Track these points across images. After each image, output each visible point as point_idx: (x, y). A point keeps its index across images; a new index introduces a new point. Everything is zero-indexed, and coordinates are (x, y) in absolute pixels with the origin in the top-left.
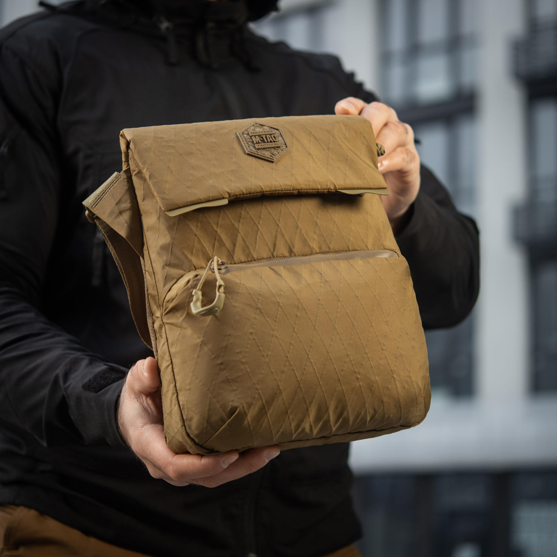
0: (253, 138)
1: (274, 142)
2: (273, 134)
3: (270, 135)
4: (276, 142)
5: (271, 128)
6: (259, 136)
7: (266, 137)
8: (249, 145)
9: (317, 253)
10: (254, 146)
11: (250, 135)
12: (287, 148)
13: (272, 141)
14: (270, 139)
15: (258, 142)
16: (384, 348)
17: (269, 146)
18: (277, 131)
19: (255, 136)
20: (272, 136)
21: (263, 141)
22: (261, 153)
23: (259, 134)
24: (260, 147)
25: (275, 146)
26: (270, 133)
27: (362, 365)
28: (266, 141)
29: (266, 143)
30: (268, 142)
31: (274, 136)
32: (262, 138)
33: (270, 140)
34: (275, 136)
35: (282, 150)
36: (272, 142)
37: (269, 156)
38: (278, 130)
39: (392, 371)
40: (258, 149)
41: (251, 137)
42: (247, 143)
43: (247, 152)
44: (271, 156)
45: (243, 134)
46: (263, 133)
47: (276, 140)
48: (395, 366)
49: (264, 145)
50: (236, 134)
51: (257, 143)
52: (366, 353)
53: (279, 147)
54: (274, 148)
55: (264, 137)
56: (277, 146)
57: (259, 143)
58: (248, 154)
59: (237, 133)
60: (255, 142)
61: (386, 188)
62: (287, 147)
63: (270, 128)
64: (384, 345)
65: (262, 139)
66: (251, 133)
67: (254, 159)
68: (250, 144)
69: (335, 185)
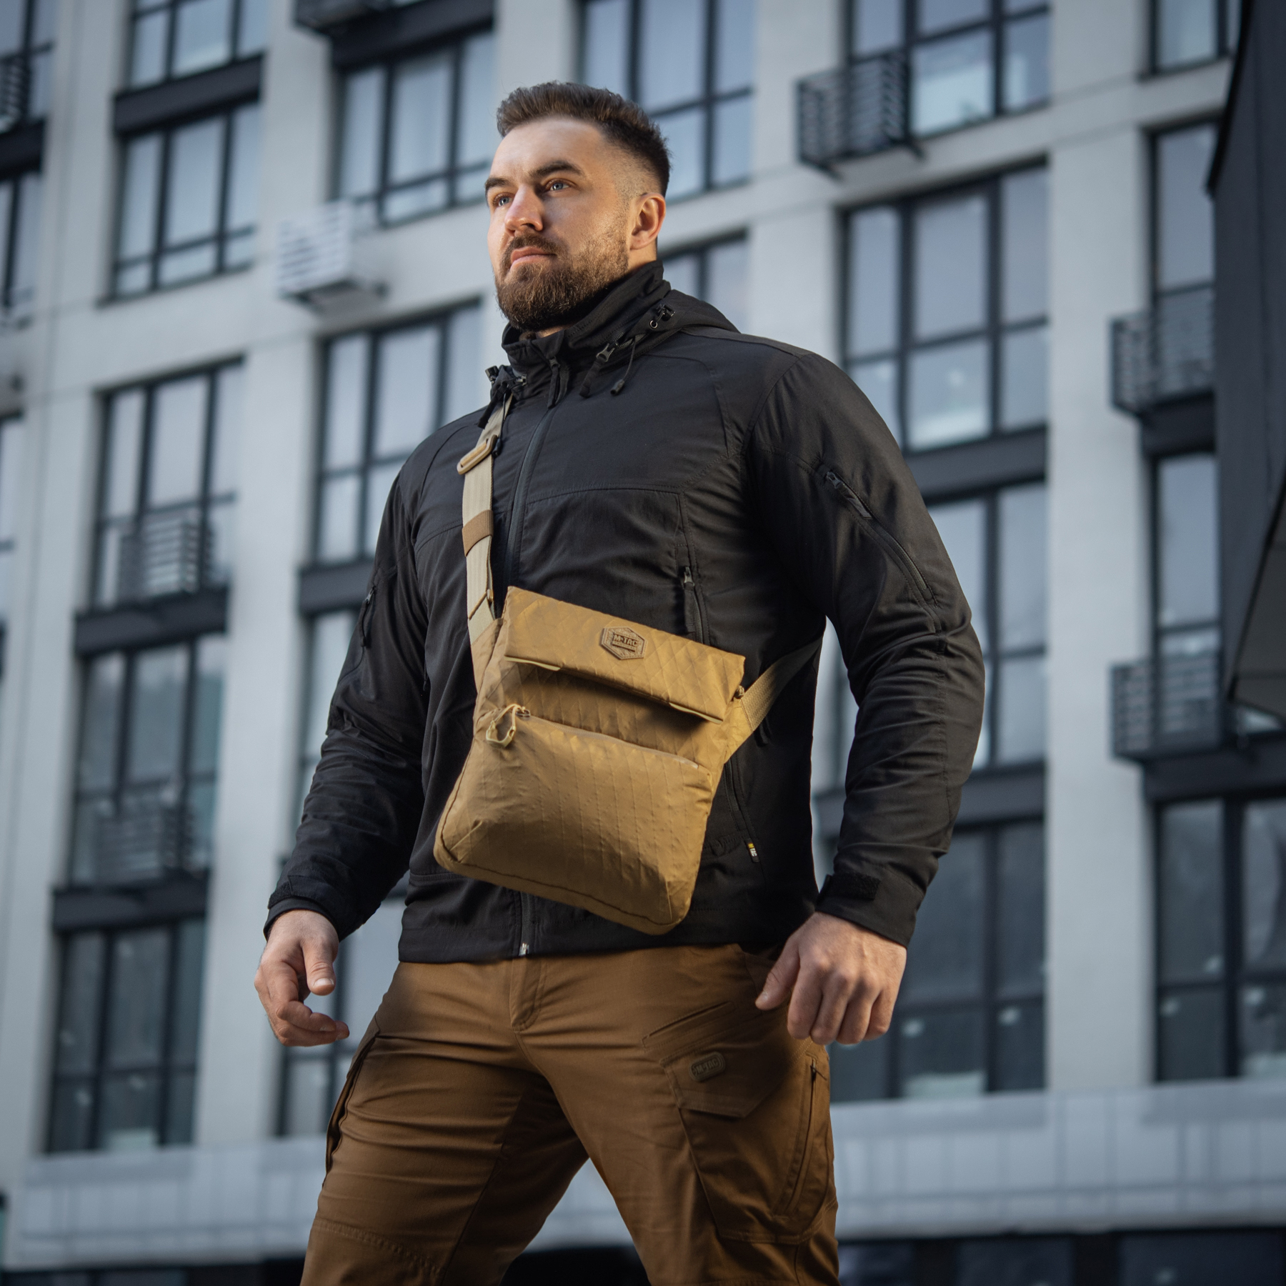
0: (616, 636)
1: (632, 645)
2: (635, 639)
3: (633, 640)
4: (635, 646)
6: (622, 636)
7: (627, 640)
8: (608, 640)
9: (623, 739)
10: (611, 642)
14: (630, 642)
16: (638, 830)
17: (625, 647)
18: (641, 640)
19: (618, 635)
20: (634, 642)
21: (623, 642)
22: (614, 648)
24: (616, 644)
25: (631, 649)
27: (610, 834)
28: (625, 641)
30: (626, 643)
34: (636, 642)
35: (636, 654)
36: (630, 645)
37: (619, 653)
39: (639, 853)
40: (614, 645)
41: (614, 634)
42: (608, 638)
43: (602, 644)
44: (621, 654)
48: (645, 851)
49: (621, 645)
50: (603, 626)
52: (618, 827)
53: (634, 651)
54: (629, 650)
55: (626, 638)
56: (633, 649)
57: (618, 641)
58: (602, 646)
60: (615, 640)
61: (722, 720)
62: (641, 653)
64: (640, 828)
65: (623, 639)
66: (617, 631)
67: (604, 652)
68: (610, 639)
69: (668, 698)
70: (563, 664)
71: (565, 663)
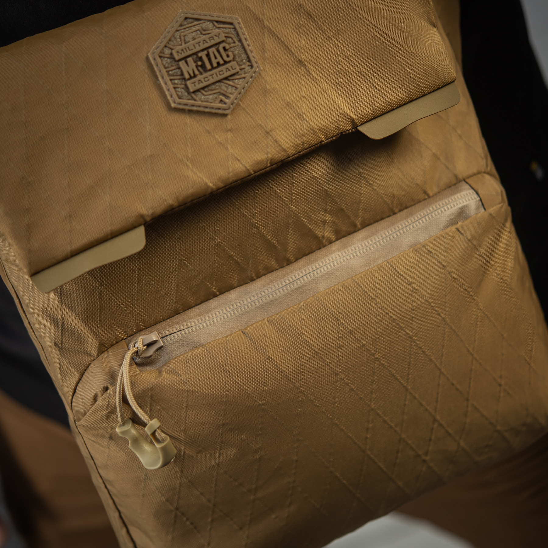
0: (182, 64)
1: (226, 62)
2: (223, 42)
3: (217, 45)
4: (230, 62)
5: (217, 22)
6: (193, 56)
7: (208, 55)
8: (176, 86)
10: (186, 85)
11: (177, 58)
12: (253, 70)
13: (222, 62)
14: (216, 58)
15: (192, 75)
17: (216, 79)
18: (231, 30)
19: (185, 58)
20: (221, 48)
21: (203, 68)
22: (200, 100)
23: (195, 51)
24: (198, 86)
25: (229, 73)
26: (217, 40)
29: (210, 70)
30: (213, 68)
31: (224, 48)
32: (201, 59)
33: (217, 61)
34: (227, 47)
35: (244, 78)
36: (223, 65)
37: (218, 104)
38: (231, 24)
40: (194, 92)
41: (177, 62)
42: (171, 80)
43: (173, 105)
44: (221, 101)
45: (160, 57)
46: (201, 44)
47: (228, 56)
49: (206, 79)
50: (147, 58)
51: (191, 78)
53: (236, 74)
54: (226, 78)
55: (203, 55)
56: (233, 72)
57: (195, 76)
58: (176, 110)
59: (149, 55)
60: (187, 76)
62: (252, 66)
63: (216, 24)
65: (200, 63)
66: (178, 52)
67: (188, 119)
68: (176, 81)
69: (353, 121)
70: (142, 216)
71: (144, 211)
